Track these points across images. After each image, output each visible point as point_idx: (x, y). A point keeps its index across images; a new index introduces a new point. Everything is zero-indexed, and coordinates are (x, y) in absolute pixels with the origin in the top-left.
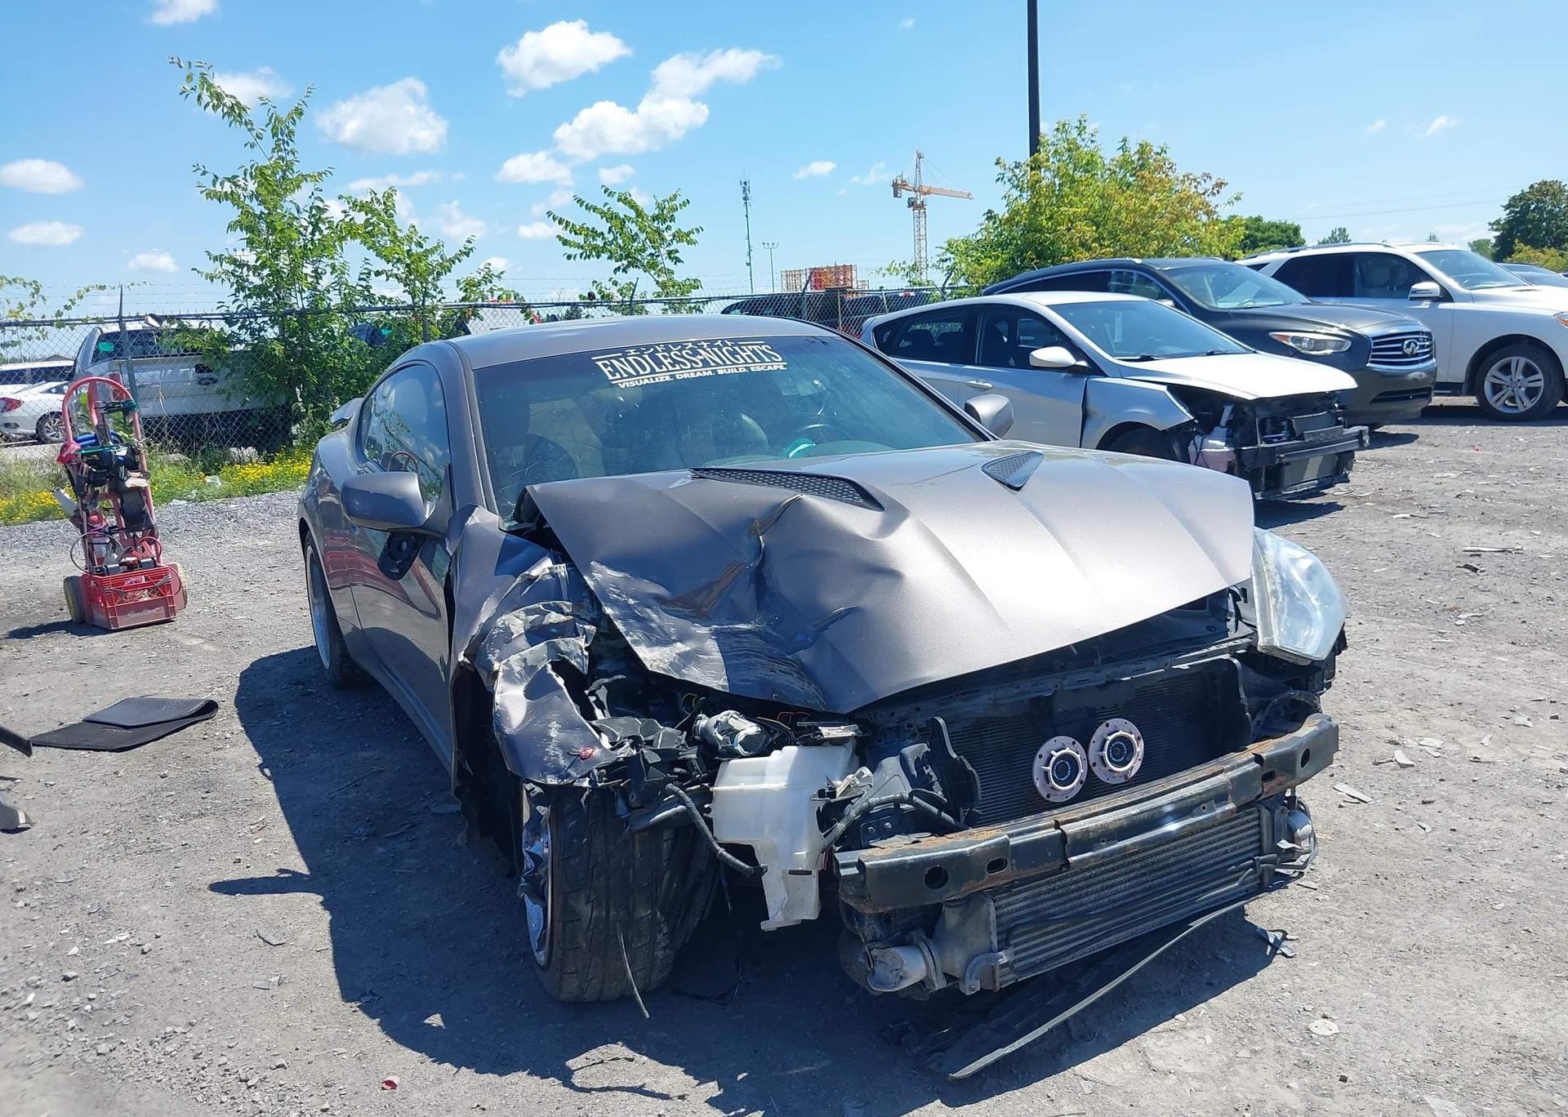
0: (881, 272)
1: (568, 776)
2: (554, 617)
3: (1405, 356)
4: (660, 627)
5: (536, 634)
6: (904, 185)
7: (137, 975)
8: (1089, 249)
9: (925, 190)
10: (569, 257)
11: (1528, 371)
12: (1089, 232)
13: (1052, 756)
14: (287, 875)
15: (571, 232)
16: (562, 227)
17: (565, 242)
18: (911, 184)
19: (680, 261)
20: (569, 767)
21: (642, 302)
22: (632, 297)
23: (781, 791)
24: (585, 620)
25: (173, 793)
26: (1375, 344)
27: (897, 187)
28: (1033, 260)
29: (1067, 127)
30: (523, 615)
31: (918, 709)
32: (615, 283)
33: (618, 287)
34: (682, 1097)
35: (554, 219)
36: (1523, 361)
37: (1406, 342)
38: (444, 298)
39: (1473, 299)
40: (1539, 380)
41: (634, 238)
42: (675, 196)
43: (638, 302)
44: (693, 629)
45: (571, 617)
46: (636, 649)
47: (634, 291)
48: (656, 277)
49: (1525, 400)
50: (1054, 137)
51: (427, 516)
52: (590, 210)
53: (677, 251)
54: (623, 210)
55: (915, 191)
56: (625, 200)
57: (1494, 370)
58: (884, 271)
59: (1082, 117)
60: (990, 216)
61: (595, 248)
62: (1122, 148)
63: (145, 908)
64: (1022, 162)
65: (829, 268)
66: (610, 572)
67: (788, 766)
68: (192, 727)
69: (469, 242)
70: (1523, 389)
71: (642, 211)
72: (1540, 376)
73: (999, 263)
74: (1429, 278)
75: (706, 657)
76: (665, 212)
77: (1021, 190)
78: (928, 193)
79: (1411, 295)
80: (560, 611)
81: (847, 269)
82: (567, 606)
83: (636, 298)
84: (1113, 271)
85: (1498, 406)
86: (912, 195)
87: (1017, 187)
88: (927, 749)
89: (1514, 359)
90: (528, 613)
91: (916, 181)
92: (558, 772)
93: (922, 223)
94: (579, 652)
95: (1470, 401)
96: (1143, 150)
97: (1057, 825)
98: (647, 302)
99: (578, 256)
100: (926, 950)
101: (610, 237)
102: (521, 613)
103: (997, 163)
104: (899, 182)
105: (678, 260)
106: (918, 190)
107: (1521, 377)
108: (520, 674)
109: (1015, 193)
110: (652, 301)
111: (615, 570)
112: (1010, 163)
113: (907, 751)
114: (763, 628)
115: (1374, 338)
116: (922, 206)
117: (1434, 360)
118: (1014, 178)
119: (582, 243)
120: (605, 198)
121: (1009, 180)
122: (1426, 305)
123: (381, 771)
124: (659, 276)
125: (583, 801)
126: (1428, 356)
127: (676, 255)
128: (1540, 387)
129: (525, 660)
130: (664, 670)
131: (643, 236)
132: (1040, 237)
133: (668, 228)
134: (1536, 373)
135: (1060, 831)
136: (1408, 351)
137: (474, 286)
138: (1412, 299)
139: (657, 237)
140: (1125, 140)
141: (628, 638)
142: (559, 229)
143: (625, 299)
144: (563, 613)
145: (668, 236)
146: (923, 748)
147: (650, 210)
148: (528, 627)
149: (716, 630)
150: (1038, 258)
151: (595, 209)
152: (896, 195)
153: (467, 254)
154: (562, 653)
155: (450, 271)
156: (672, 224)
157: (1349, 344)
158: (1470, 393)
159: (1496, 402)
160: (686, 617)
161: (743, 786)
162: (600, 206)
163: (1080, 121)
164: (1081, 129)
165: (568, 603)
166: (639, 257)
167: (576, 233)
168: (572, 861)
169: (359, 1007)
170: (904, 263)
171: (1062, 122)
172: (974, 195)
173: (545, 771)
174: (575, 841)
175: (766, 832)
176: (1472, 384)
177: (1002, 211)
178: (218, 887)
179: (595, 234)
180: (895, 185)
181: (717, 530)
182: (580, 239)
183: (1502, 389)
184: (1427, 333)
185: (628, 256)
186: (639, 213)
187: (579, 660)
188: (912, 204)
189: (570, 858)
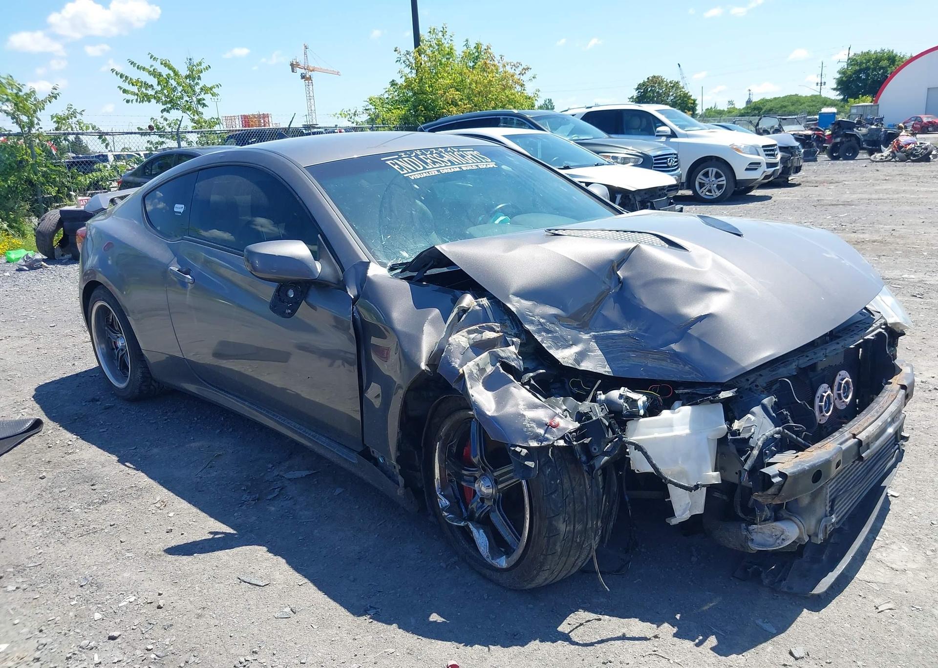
0: (336, 116)
1: (547, 439)
2: (489, 335)
3: (668, 167)
4: (561, 336)
5: (478, 347)
6: (298, 65)
7: (171, 625)
8: (456, 105)
9: (311, 69)
10: (128, 101)
11: (718, 176)
12: (457, 95)
13: (824, 396)
14: (220, 536)
15: (129, 84)
16: (122, 80)
17: (125, 91)
18: (302, 65)
19: (206, 106)
20: (545, 433)
21: (185, 132)
22: (178, 129)
23: (687, 434)
24: (511, 335)
25: (65, 489)
26: (655, 160)
27: (294, 66)
28: (422, 111)
29: (435, 31)
30: (465, 334)
31: (761, 375)
32: (166, 120)
33: (168, 122)
34: (656, 637)
35: (117, 74)
36: (715, 170)
37: (669, 159)
38: (41, 128)
39: (687, 136)
40: (723, 180)
41: (174, 89)
42: (200, 63)
43: (182, 132)
44: (581, 336)
45: (501, 334)
46: (551, 352)
47: (180, 125)
48: (192, 116)
49: (716, 191)
50: (429, 36)
51: (319, 271)
52: (140, 69)
53: (204, 100)
54: (165, 71)
55: (305, 69)
56: (166, 65)
57: (700, 175)
58: (337, 115)
59: (444, 24)
60: (393, 83)
61: (146, 95)
62: (466, 45)
63: (126, 575)
64: (411, 51)
65: (254, 115)
66: (523, 301)
67: (688, 420)
68: (29, 439)
69: (55, 89)
70: (715, 185)
71: (178, 72)
72: (724, 178)
73: (404, 113)
74: (664, 124)
75: (592, 354)
76: (194, 72)
77: (411, 69)
78: (313, 70)
79: (656, 134)
80: (492, 330)
81: (265, 116)
82: (496, 326)
83: (181, 130)
84: (501, 117)
85: (702, 195)
86: (303, 71)
87: (408, 66)
88: (774, 400)
89: (710, 169)
90: (469, 332)
91: (305, 63)
92: (537, 437)
93: (311, 89)
94: (515, 356)
95: (689, 193)
96: (477, 47)
97: (854, 436)
98: (189, 132)
99: (134, 101)
100: (798, 521)
101: (159, 88)
102: (464, 332)
103: (395, 51)
104: (295, 63)
105: (204, 105)
106: (307, 69)
107: (714, 179)
108: (477, 375)
109: (408, 70)
110: (192, 132)
111: (526, 299)
112: (403, 52)
113: (765, 401)
114: (636, 332)
115: (654, 157)
116: (310, 78)
117: (679, 169)
118: (407, 61)
119: (137, 91)
120: (152, 62)
121: (404, 62)
122: (663, 139)
123: (220, 455)
124: (194, 115)
125: (550, 455)
126: (677, 167)
127: (204, 102)
128: (723, 185)
129: (478, 365)
130: (572, 364)
131: (180, 89)
132: (426, 98)
133: (197, 84)
134: (721, 176)
135: (856, 440)
136: (670, 164)
137: (64, 119)
138: (657, 136)
139: (190, 89)
140: (467, 41)
141: (543, 345)
142: (120, 82)
143: (174, 130)
144: (495, 331)
145: (197, 89)
146: (772, 399)
147: (184, 71)
148: (471, 342)
149: (594, 335)
150: (425, 110)
151: (144, 69)
152: (293, 71)
153: (56, 98)
154: (502, 358)
155: (44, 109)
156: (199, 81)
157: (642, 160)
158: (688, 188)
159: (703, 193)
160: (574, 328)
161: (656, 435)
162: (148, 67)
163: (443, 28)
164: (444, 33)
165: (496, 324)
166: (179, 103)
167: (133, 85)
168: (553, 496)
169: (370, 618)
170: (350, 110)
171: (433, 28)
172: (341, 73)
173: (526, 438)
174: (553, 482)
175: (680, 462)
176: (689, 183)
177: (400, 81)
178: (173, 551)
179: (148, 86)
180: (292, 65)
181: (589, 268)
182: (135, 89)
183: (704, 186)
184: (675, 154)
185: (170, 102)
186: (176, 73)
187: (516, 362)
188: (303, 77)
189: (551, 494)
